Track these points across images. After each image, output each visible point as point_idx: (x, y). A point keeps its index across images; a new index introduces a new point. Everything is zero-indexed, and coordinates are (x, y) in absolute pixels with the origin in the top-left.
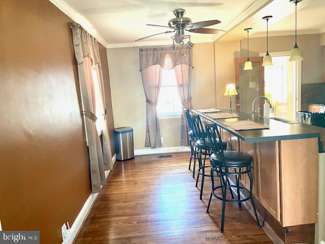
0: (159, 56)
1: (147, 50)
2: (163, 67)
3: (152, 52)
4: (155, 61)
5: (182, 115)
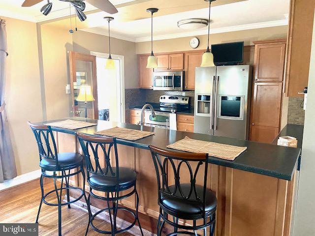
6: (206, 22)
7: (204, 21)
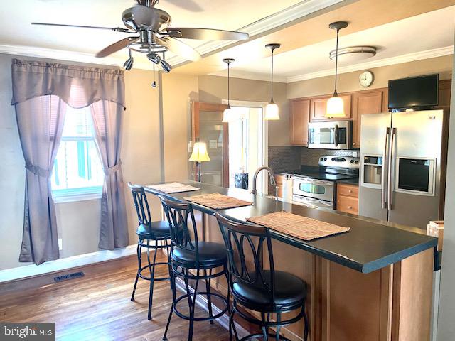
0: (58, 80)
1: (31, 63)
2: (66, 101)
3: (42, 70)
4: (49, 87)
5: (104, 194)
6: (373, 50)
7: (370, 49)
